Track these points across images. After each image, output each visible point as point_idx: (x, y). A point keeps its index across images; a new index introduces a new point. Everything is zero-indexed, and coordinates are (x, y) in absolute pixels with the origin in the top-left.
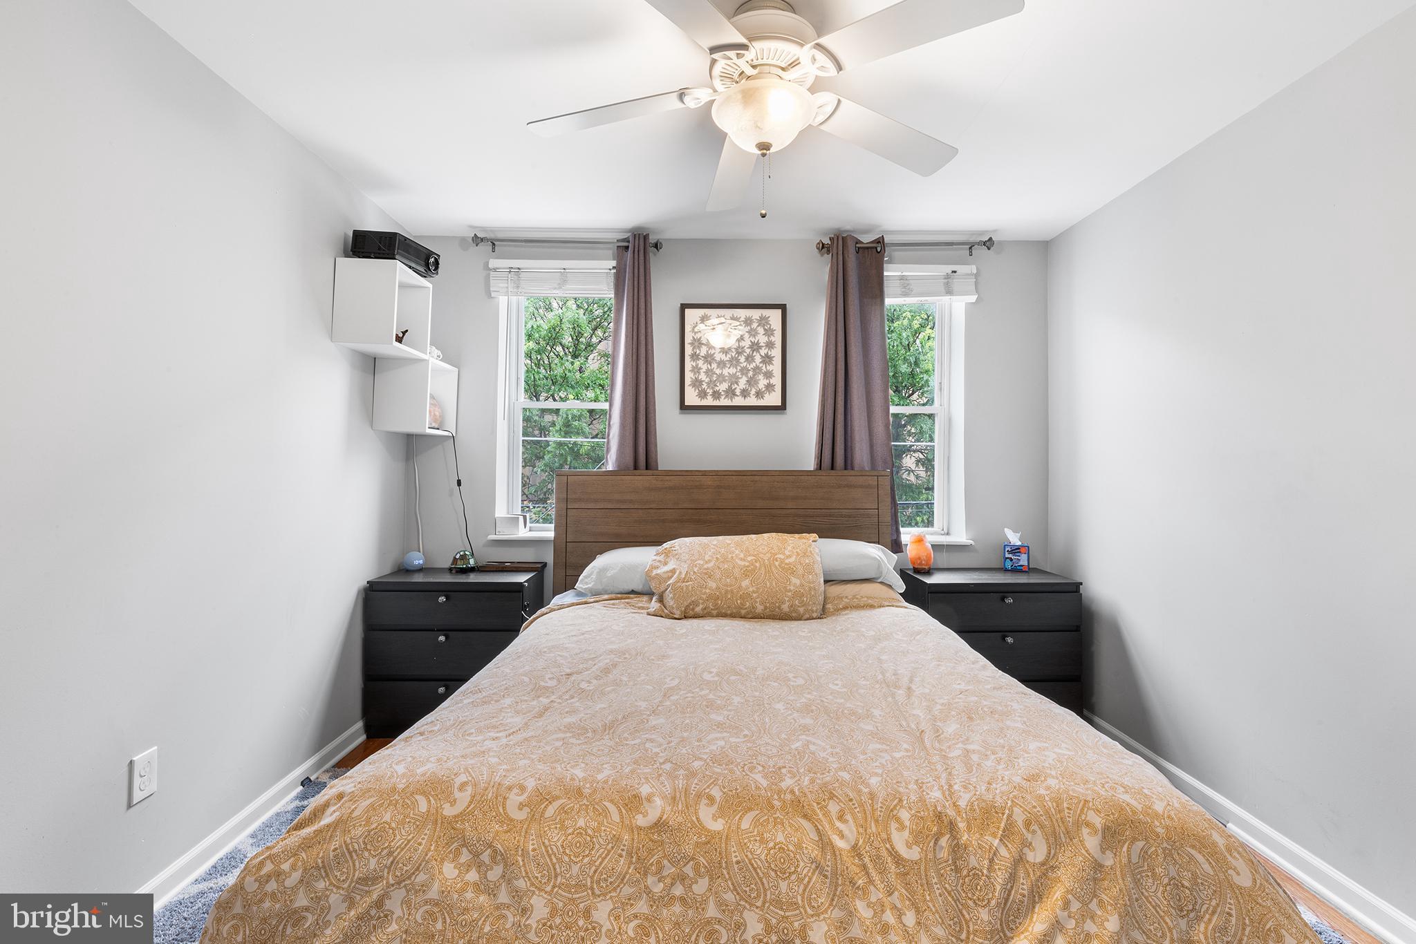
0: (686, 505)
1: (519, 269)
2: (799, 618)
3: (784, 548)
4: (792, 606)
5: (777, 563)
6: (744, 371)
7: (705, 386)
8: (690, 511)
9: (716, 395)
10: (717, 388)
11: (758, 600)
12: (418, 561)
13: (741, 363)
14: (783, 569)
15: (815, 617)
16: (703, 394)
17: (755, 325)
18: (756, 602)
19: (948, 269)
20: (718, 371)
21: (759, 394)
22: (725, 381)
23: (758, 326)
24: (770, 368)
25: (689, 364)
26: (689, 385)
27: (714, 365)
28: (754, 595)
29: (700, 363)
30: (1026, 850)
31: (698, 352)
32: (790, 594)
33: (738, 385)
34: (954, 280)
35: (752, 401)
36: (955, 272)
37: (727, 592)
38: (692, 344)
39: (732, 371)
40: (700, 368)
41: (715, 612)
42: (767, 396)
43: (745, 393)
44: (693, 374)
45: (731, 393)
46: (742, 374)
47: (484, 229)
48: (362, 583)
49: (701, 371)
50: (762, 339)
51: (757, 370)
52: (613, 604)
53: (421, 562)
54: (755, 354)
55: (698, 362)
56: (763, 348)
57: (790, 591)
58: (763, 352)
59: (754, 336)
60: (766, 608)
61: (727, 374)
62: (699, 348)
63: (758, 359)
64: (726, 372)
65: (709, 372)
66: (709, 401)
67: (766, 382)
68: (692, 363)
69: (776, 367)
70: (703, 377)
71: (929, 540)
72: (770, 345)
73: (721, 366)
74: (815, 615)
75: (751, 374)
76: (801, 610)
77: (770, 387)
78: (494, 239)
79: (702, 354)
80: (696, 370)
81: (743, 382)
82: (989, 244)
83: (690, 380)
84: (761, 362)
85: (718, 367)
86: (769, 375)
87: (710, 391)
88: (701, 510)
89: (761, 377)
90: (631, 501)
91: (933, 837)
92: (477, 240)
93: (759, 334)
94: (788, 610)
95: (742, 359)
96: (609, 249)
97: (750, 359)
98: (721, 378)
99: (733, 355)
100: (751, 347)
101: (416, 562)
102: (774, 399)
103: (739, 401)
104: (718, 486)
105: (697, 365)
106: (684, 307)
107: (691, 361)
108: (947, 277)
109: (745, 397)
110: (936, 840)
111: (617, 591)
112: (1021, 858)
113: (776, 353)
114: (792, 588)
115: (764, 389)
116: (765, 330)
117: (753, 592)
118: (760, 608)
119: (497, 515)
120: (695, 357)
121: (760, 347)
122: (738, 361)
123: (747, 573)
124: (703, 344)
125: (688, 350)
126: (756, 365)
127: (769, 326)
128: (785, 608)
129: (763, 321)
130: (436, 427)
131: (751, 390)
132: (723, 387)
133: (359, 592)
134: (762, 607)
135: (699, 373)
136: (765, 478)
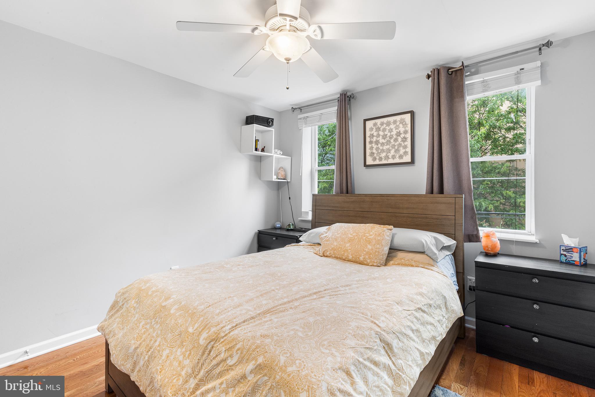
0: (358, 210)
1: (307, 117)
2: (367, 265)
3: (371, 231)
4: (364, 258)
5: (364, 238)
6: (393, 146)
7: (375, 155)
8: (360, 212)
9: (381, 159)
10: (381, 156)
11: (350, 253)
12: (278, 225)
13: (392, 143)
14: (366, 240)
15: (375, 265)
16: (375, 159)
17: (398, 123)
18: (349, 254)
19: (517, 68)
20: (381, 148)
21: (401, 157)
22: (384, 152)
23: (400, 124)
24: (406, 143)
25: (368, 146)
26: (369, 156)
27: (379, 145)
28: (349, 251)
29: (373, 145)
30: (229, 358)
31: (372, 140)
32: (365, 252)
33: (390, 153)
34: (521, 75)
35: (397, 160)
36: (523, 69)
37: (339, 248)
38: (369, 137)
39: (388, 147)
40: (373, 148)
41: (333, 256)
42: (404, 157)
43: (394, 157)
44: (370, 150)
45: (387, 157)
46: (392, 148)
47: (295, 105)
48: (256, 230)
49: (374, 149)
50: (402, 129)
51: (400, 145)
52: (307, 247)
53: (279, 226)
54: (398, 137)
55: (372, 144)
56: (402, 134)
57: (365, 251)
58: (402, 136)
59: (398, 129)
60: (353, 257)
61: (385, 149)
62: (373, 138)
63: (400, 139)
64: (385, 148)
65: (377, 149)
66: (377, 162)
67: (404, 150)
68: (370, 145)
69: (408, 143)
70: (374, 151)
71: (497, 236)
72: (406, 132)
73: (383, 145)
74: (375, 264)
75: (396, 147)
76: (369, 261)
77: (406, 153)
78: (301, 108)
79: (374, 141)
80: (372, 148)
81: (392, 152)
82: (548, 44)
83: (369, 153)
84: (401, 141)
85: (381, 145)
86: (405, 147)
87: (378, 157)
88: (364, 212)
89: (401, 148)
90: (337, 207)
91: (211, 340)
92: (293, 109)
93: (400, 127)
94: (362, 260)
95: (392, 141)
96: (336, 102)
97: (396, 140)
98: (383, 151)
99: (388, 139)
100: (396, 135)
101: (277, 226)
102: (408, 159)
103: (391, 161)
104: (371, 201)
105: (372, 146)
106: (365, 121)
107: (369, 145)
108: (518, 73)
109: (394, 159)
110: (211, 341)
111: (313, 242)
112: (226, 360)
113: (409, 136)
114: (367, 250)
115: (403, 154)
116: (403, 125)
117: (350, 249)
118: (350, 257)
119: (302, 211)
120: (371, 142)
121: (401, 134)
122: (390, 141)
123: (351, 240)
124: (374, 136)
125: (368, 140)
126: (399, 143)
127: (405, 123)
128: (361, 258)
129: (402, 122)
130: (283, 178)
131: (397, 155)
132: (383, 155)
133: (255, 233)
134: (351, 257)
135: (373, 149)
136: (392, 198)
